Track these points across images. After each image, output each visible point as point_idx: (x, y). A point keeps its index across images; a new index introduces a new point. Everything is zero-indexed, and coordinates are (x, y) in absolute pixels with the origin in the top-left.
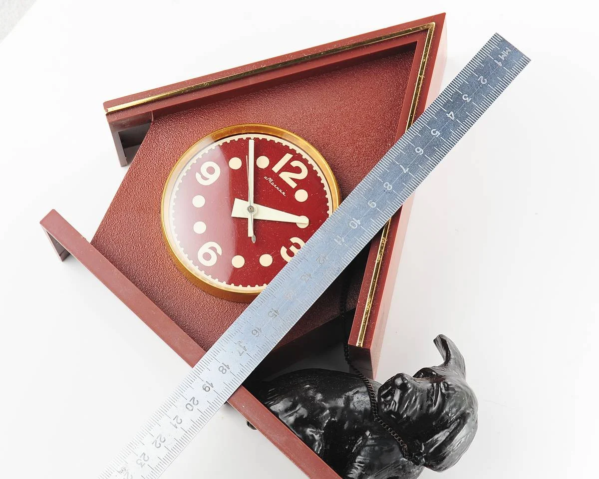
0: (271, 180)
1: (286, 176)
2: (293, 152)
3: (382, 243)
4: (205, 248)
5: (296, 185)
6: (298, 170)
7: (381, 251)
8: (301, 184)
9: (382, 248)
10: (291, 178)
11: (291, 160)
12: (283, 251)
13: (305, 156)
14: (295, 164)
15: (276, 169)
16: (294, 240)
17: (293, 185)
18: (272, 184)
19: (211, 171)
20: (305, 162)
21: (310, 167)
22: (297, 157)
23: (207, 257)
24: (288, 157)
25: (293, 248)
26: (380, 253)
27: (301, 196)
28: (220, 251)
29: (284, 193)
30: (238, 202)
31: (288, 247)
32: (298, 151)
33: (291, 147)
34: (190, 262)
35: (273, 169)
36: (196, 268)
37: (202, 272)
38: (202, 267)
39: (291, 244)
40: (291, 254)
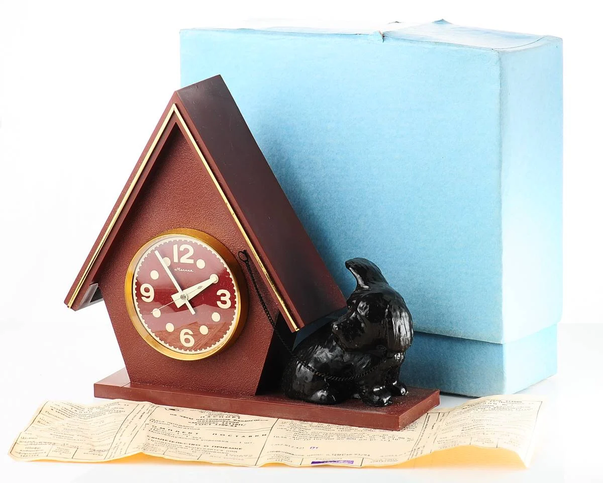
0: (179, 269)
1: (184, 260)
2: (175, 242)
4: (182, 337)
5: (193, 260)
6: (186, 251)
8: (195, 257)
10: (188, 259)
11: (179, 248)
12: (219, 304)
13: (183, 239)
14: (182, 248)
15: (176, 260)
16: (219, 293)
17: (191, 261)
18: (182, 270)
19: (147, 290)
20: (186, 242)
21: (191, 243)
22: (180, 243)
23: (187, 340)
24: (175, 247)
25: (222, 298)
27: (201, 264)
28: (191, 332)
29: (191, 271)
30: (174, 297)
31: (220, 300)
32: (178, 239)
33: (172, 240)
34: (182, 351)
35: (175, 261)
36: (188, 352)
37: (193, 352)
38: (190, 349)
39: (219, 297)
40: (224, 302)
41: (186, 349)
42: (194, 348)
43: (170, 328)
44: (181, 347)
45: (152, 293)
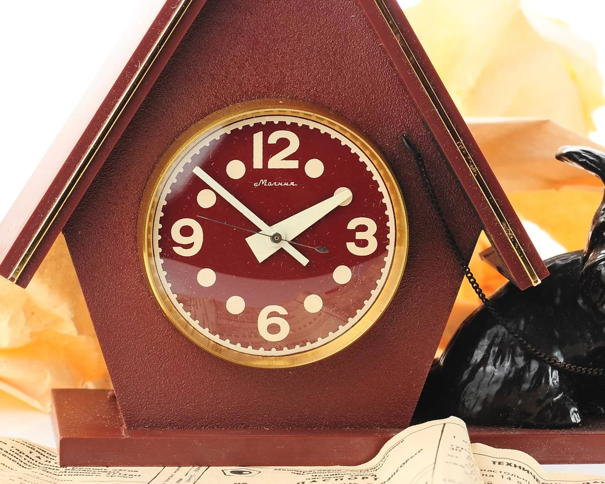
0: (264, 182)
1: (277, 162)
2: (258, 127)
3: (462, 150)
4: (263, 322)
5: (297, 162)
6: (283, 143)
7: (468, 161)
8: (302, 156)
9: (466, 155)
10: (286, 159)
11: (265, 139)
12: (352, 247)
13: (276, 120)
14: (273, 139)
15: (258, 164)
16: (352, 225)
17: (294, 164)
18: (270, 184)
19: (187, 231)
20: (282, 126)
21: (293, 128)
22: (269, 128)
24: (258, 138)
25: (359, 236)
26: (468, 163)
27: (315, 168)
28: (282, 311)
30: (252, 241)
31: (353, 239)
32: (263, 120)
33: (251, 123)
34: (261, 351)
35: (255, 167)
36: (274, 352)
37: (286, 351)
38: (279, 346)
39: (353, 232)
40: (363, 243)
41: (268, 345)
42: (289, 342)
43: (236, 305)
44: (259, 343)
45: (198, 238)
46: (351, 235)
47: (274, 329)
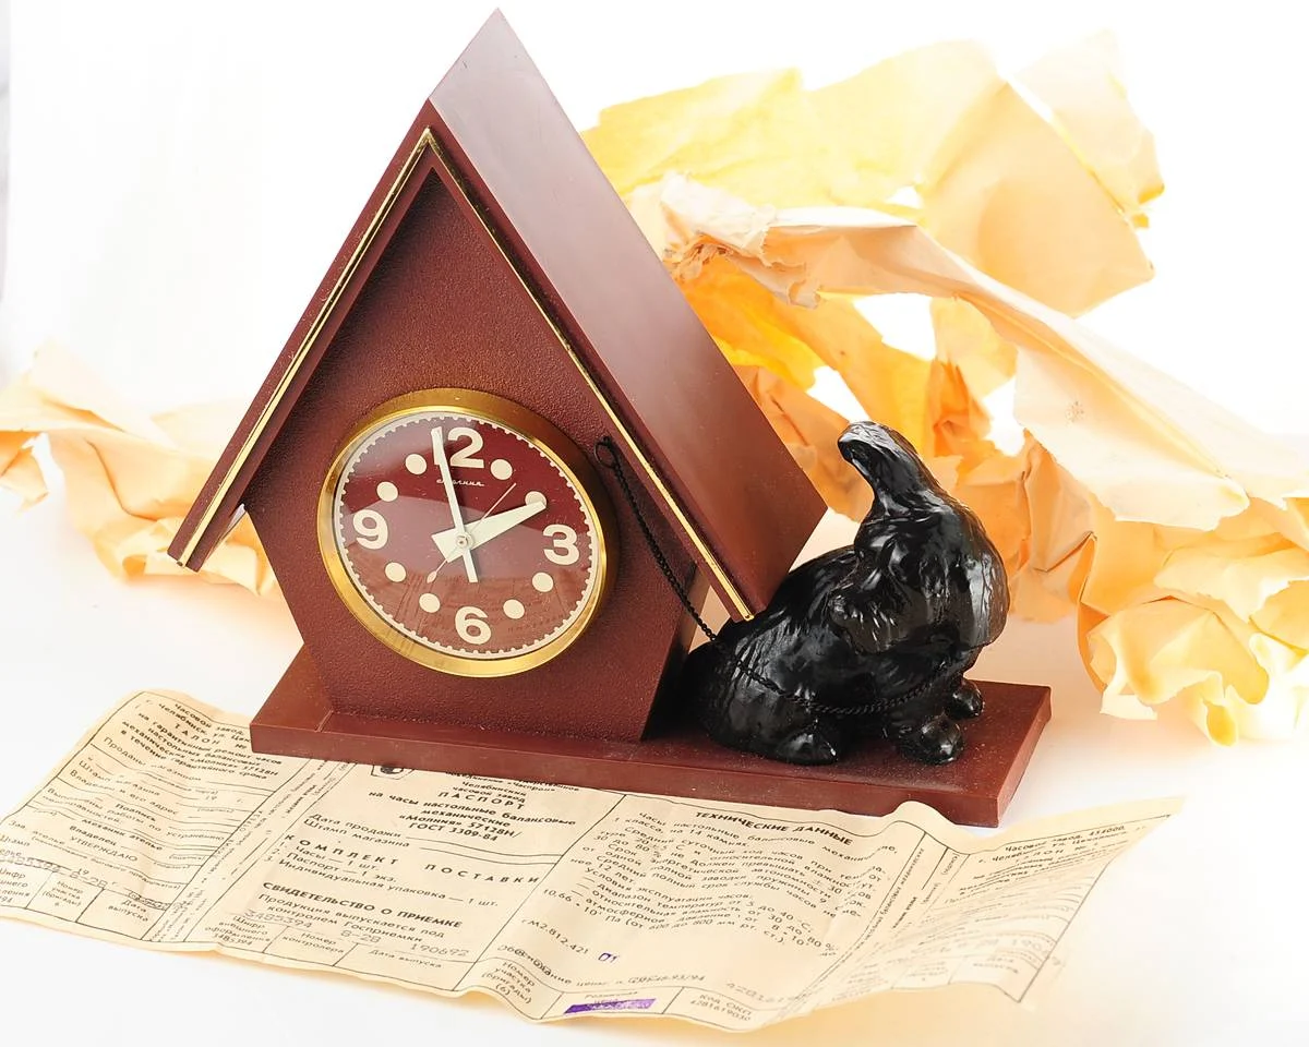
1: (460, 460)
2: (436, 422)
4: (461, 624)
5: (482, 461)
6: (465, 441)
8: (487, 454)
10: (469, 457)
11: (445, 435)
12: (550, 554)
13: (455, 416)
14: (454, 435)
16: (550, 531)
17: (479, 464)
18: (454, 482)
19: (369, 523)
20: (462, 423)
21: (474, 425)
22: (447, 425)
24: (437, 433)
25: (558, 543)
27: (502, 469)
28: (482, 614)
29: (479, 483)
30: (439, 539)
31: (551, 546)
32: (442, 416)
33: (428, 418)
34: (462, 652)
36: (476, 654)
37: (490, 654)
38: (482, 649)
39: (550, 540)
40: (563, 552)
41: (470, 647)
42: (492, 646)
43: (429, 603)
44: (458, 643)
45: (382, 530)
46: (549, 543)
47: (474, 631)
